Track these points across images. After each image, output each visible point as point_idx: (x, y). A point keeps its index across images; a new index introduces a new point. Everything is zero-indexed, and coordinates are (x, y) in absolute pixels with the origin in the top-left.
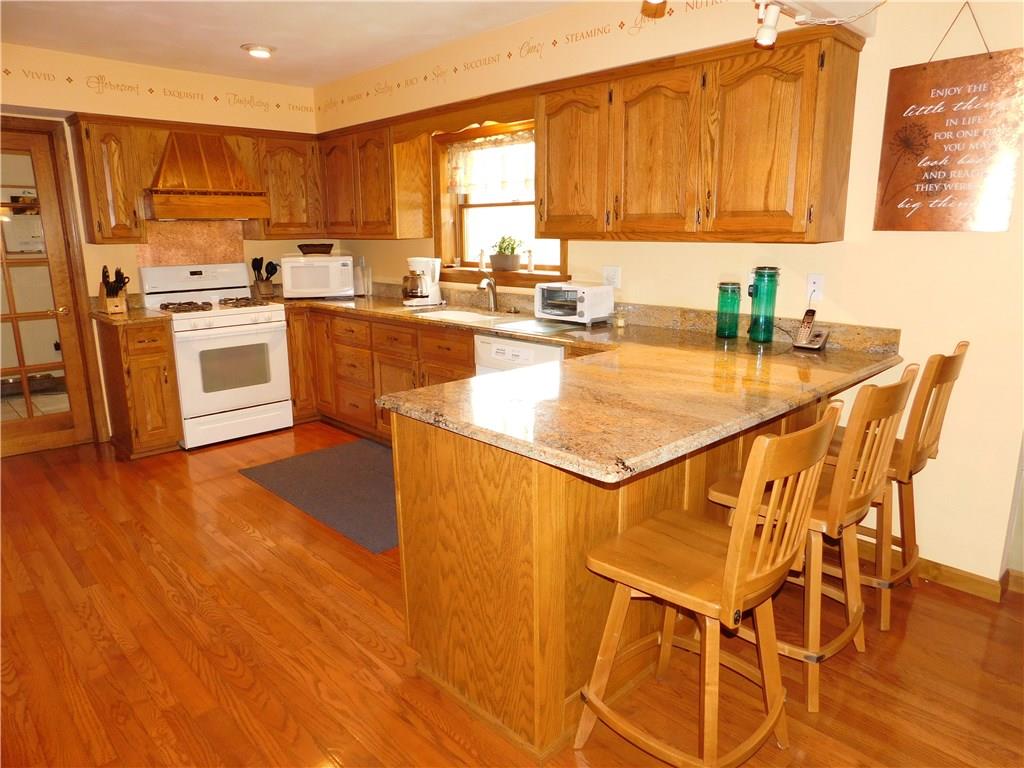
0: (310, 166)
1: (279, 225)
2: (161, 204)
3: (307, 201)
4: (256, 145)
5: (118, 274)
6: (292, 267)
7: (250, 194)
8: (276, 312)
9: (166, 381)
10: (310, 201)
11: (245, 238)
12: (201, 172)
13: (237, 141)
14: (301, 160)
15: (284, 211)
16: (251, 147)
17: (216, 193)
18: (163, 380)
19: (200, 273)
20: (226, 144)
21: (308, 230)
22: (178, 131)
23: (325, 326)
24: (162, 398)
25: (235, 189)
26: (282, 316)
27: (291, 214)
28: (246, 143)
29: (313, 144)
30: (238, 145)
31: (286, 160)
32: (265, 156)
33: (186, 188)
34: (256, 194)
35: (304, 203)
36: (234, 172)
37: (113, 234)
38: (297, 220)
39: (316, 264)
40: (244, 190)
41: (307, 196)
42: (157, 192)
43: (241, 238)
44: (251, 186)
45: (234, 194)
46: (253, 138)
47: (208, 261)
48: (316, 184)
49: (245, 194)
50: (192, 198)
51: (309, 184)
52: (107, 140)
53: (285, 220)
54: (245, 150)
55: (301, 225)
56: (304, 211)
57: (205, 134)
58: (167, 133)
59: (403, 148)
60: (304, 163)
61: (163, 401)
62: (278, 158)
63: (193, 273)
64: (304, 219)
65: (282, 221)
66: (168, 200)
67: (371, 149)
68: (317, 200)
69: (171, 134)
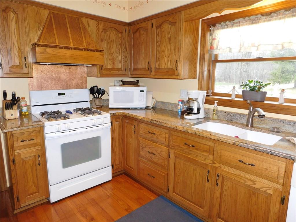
0: (124, 39)
1: (107, 69)
2: (41, 53)
3: (121, 57)
4: (98, 25)
5: (14, 95)
6: (114, 92)
7: (94, 51)
8: (105, 118)
9: (39, 164)
10: (123, 57)
11: (88, 76)
12: (67, 36)
13: (88, 21)
14: (120, 35)
15: (111, 62)
16: (95, 26)
17: (75, 49)
18: (37, 163)
19: (64, 94)
20: (82, 22)
21: (121, 72)
22: (54, 12)
23: (133, 127)
24: (37, 174)
25: (86, 47)
26: (109, 120)
27: (113, 64)
28: (93, 23)
29: (126, 27)
30: (88, 23)
31: (112, 34)
32: (102, 32)
33: (57, 44)
34: (98, 51)
35: (120, 59)
36: (85, 38)
37: (10, 71)
38: (116, 67)
39: (127, 90)
40: (90, 48)
41: (122, 55)
42: (38, 45)
43: (86, 75)
44: (94, 46)
45: (85, 50)
46: (96, 21)
47: (68, 87)
48: (126, 49)
49: (91, 50)
50: (60, 50)
51: (123, 48)
52: (7, 11)
53: (110, 67)
54: (92, 27)
55: (118, 70)
56: (120, 63)
57: (70, 15)
58: (47, 12)
59: (188, 24)
60: (121, 37)
61: (37, 176)
62: (108, 33)
63: (60, 94)
64: (120, 67)
65: (109, 67)
66: (45, 51)
67: (166, 27)
68: (126, 57)
69: (50, 13)
